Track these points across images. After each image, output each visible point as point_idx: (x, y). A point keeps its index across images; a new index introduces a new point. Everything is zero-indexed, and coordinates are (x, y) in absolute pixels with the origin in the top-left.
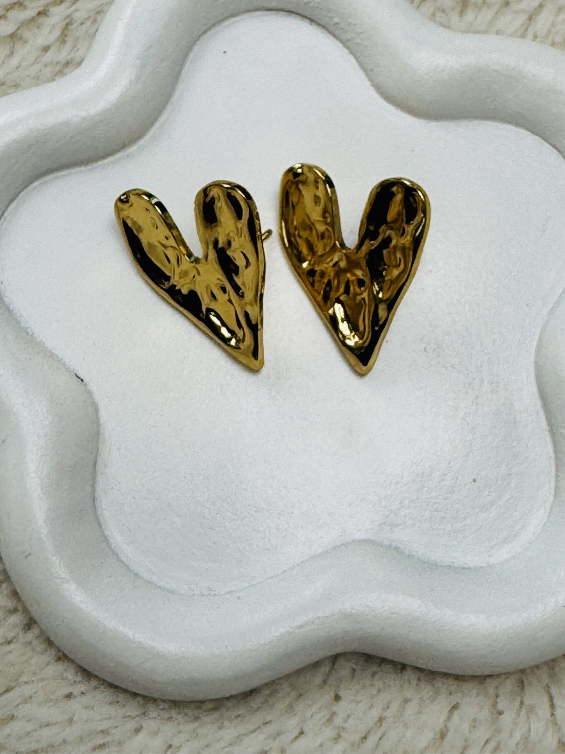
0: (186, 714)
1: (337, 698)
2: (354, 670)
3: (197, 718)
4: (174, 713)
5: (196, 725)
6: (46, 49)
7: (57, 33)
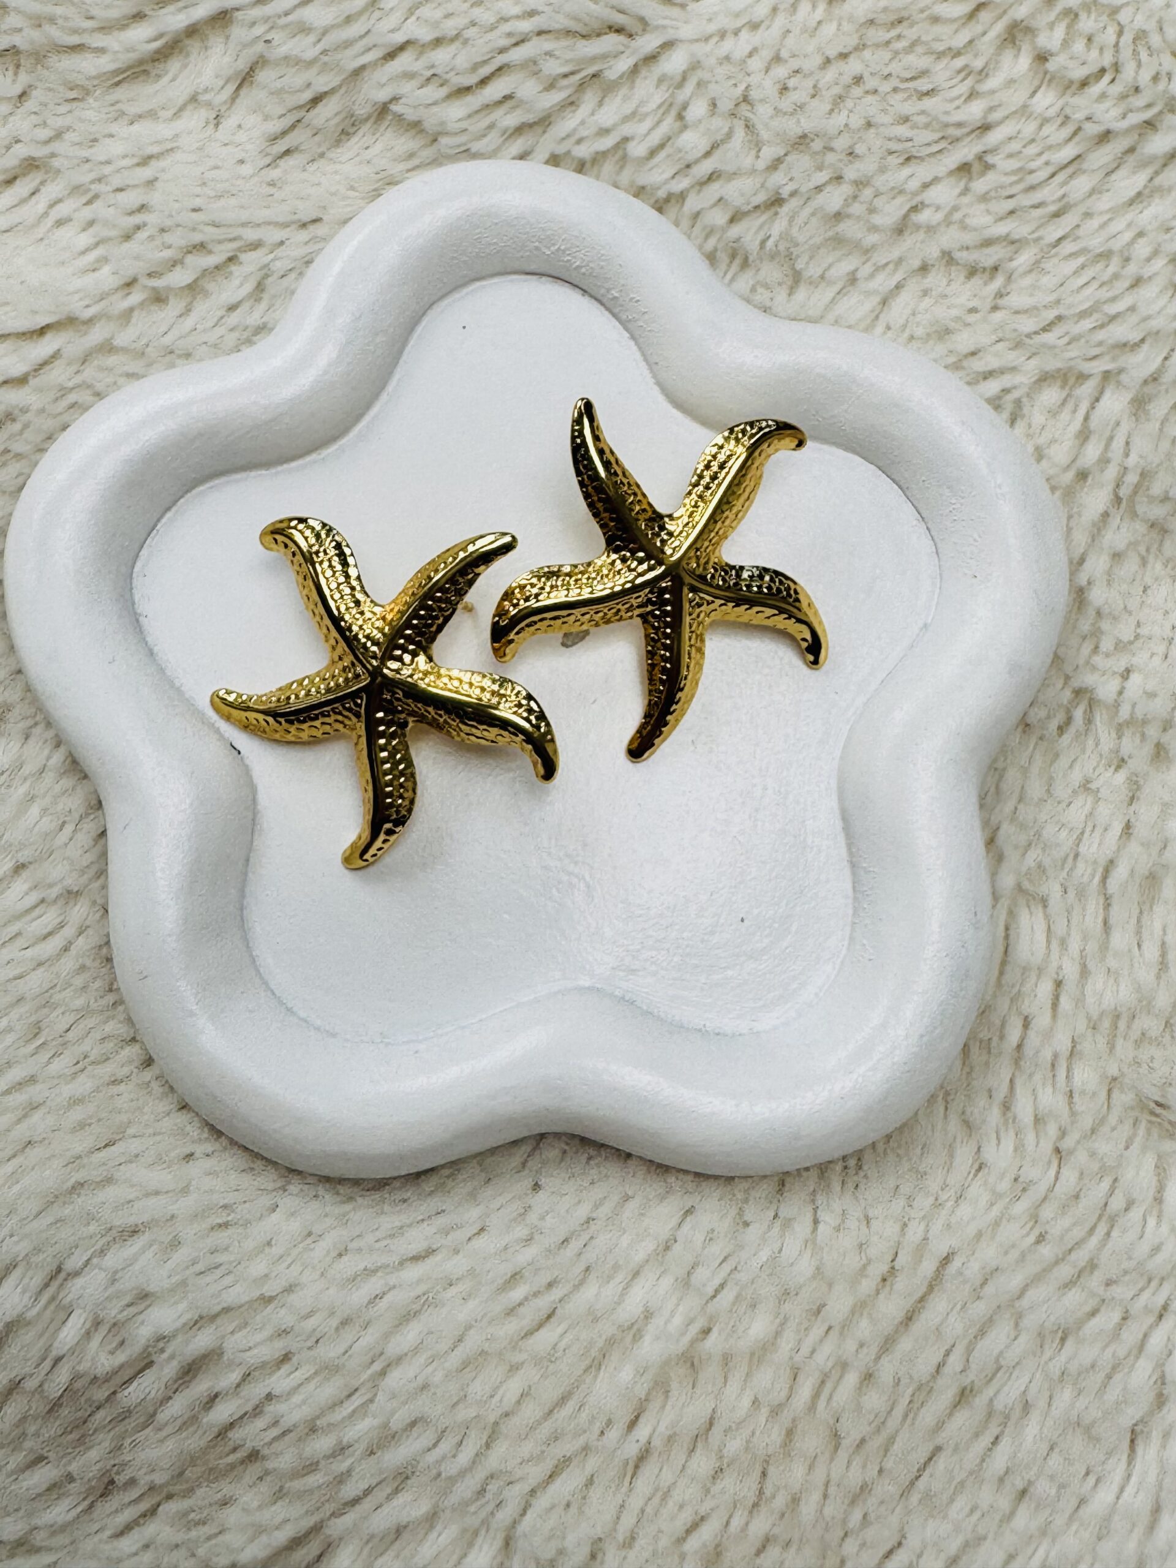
0: (338, 1193)
1: (537, 1187)
2: (565, 1152)
3: (351, 1199)
4: (321, 1190)
5: (348, 1207)
6: (232, 308)
7: (249, 287)
